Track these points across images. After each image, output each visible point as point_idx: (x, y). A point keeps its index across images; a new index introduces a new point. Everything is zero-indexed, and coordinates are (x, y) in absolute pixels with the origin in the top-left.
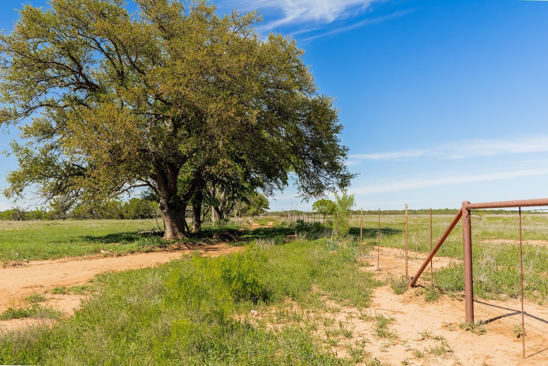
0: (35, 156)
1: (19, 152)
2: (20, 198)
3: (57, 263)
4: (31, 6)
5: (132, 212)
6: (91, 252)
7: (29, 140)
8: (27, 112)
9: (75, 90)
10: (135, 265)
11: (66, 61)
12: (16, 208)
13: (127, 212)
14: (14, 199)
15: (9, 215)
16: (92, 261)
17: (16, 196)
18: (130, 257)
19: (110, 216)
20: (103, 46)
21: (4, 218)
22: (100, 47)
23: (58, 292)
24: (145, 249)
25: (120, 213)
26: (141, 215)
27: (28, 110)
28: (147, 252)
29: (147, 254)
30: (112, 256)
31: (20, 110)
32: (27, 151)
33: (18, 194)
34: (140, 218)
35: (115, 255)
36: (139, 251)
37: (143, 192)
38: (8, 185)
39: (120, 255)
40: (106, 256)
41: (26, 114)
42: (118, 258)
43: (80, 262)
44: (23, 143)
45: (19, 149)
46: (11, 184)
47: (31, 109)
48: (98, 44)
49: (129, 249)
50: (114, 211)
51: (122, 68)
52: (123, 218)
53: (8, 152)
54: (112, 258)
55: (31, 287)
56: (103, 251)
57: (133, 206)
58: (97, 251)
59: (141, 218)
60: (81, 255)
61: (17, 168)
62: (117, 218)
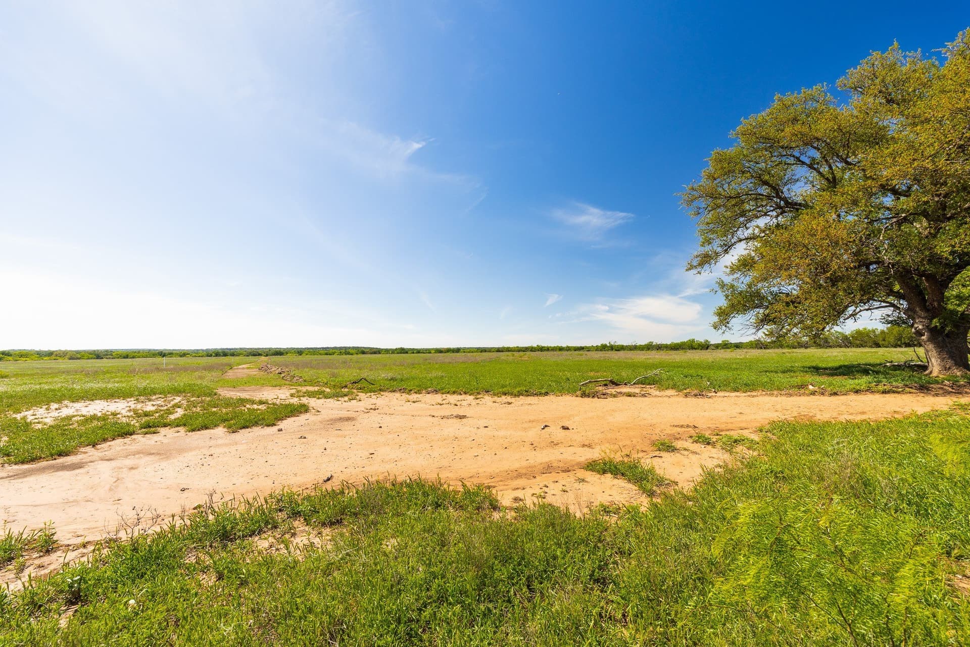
0: (740, 289)
1: (725, 289)
2: (727, 330)
3: (745, 396)
4: (719, 150)
5: (892, 340)
6: (793, 387)
7: (736, 276)
8: (726, 250)
9: (777, 217)
10: (851, 411)
11: (764, 190)
12: (758, 338)
13: (884, 340)
14: (722, 331)
15: (752, 344)
16: (792, 398)
17: (724, 328)
18: (853, 397)
19: (862, 345)
20: (803, 158)
21: (720, 348)
22: (800, 161)
23: (701, 440)
24: (881, 388)
25: (874, 341)
26: (905, 343)
27: (727, 248)
28: (884, 392)
29: (884, 395)
30: (823, 394)
31: (719, 249)
32: (732, 286)
33: (726, 326)
34: (904, 346)
35: (827, 393)
36: (869, 390)
37: (884, 315)
38: (716, 319)
39: (835, 394)
40: (813, 393)
41: (726, 252)
42: (832, 397)
43: (774, 398)
44: (728, 280)
45: (725, 285)
46: (717, 318)
47: (729, 247)
48: (798, 159)
49: (852, 387)
50: (866, 339)
51: (833, 173)
52: (880, 347)
53: (715, 290)
54: (822, 397)
55: (682, 426)
56: (811, 387)
57: (892, 333)
58: (802, 386)
59: (906, 347)
60: (779, 389)
61: (723, 303)
62: (871, 347)
